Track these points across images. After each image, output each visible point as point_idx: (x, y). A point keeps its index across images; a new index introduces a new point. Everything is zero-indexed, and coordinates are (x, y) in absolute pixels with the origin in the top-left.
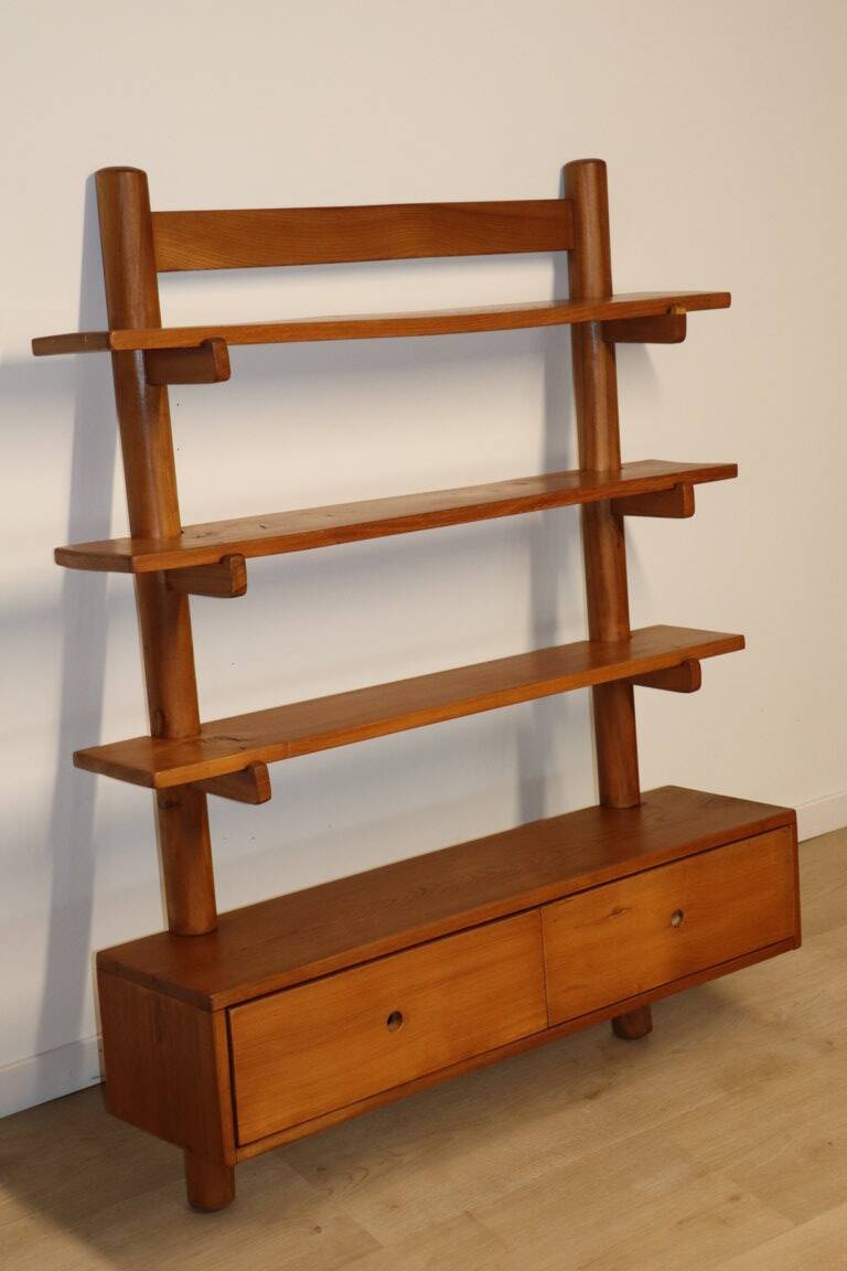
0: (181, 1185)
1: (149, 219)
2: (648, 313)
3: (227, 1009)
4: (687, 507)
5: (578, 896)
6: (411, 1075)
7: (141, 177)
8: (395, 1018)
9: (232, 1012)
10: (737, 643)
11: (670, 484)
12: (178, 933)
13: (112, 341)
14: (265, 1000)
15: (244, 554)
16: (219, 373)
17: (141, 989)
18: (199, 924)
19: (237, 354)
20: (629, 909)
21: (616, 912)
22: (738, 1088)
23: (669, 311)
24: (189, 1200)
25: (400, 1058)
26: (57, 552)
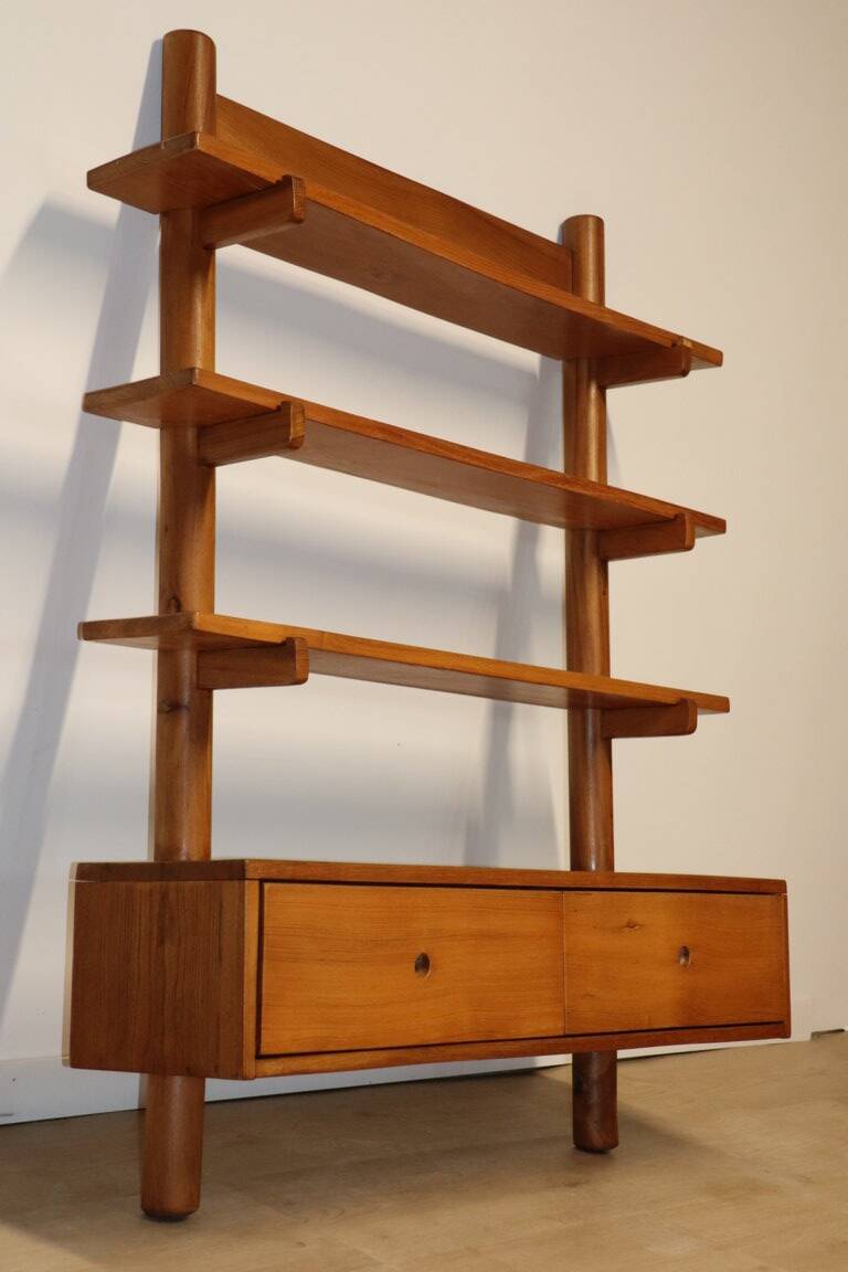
1: (214, 99)
3: (262, 881)
5: (598, 894)
7: (210, 44)
8: (423, 962)
9: (267, 886)
10: (723, 704)
11: (671, 514)
15: (303, 405)
16: (297, 211)
20: (641, 926)
21: (631, 925)
23: (675, 345)
25: (426, 1011)
26: (88, 396)
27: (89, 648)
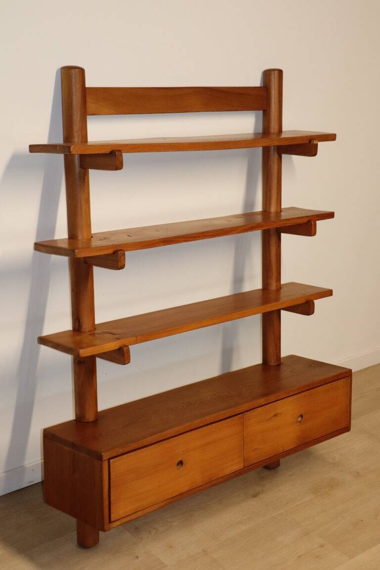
0: (74, 535)
1: (85, 91)
2: (301, 142)
3: (109, 460)
4: (313, 231)
5: (260, 408)
6: (186, 489)
7: (82, 71)
8: (181, 463)
9: (111, 461)
10: (329, 293)
11: (305, 220)
12: (80, 421)
13: (71, 150)
14: (125, 456)
15: (124, 249)
16: (118, 166)
17: (66, 448)
18: (90, 417)
19: (126, 157)
20: (280, 414)
21: (275, 415)
22: (319, 494)
23: (310, 142)
24: (78, 542)
25: (182, 481)
26: (36, 244)
27: (43, 348)
